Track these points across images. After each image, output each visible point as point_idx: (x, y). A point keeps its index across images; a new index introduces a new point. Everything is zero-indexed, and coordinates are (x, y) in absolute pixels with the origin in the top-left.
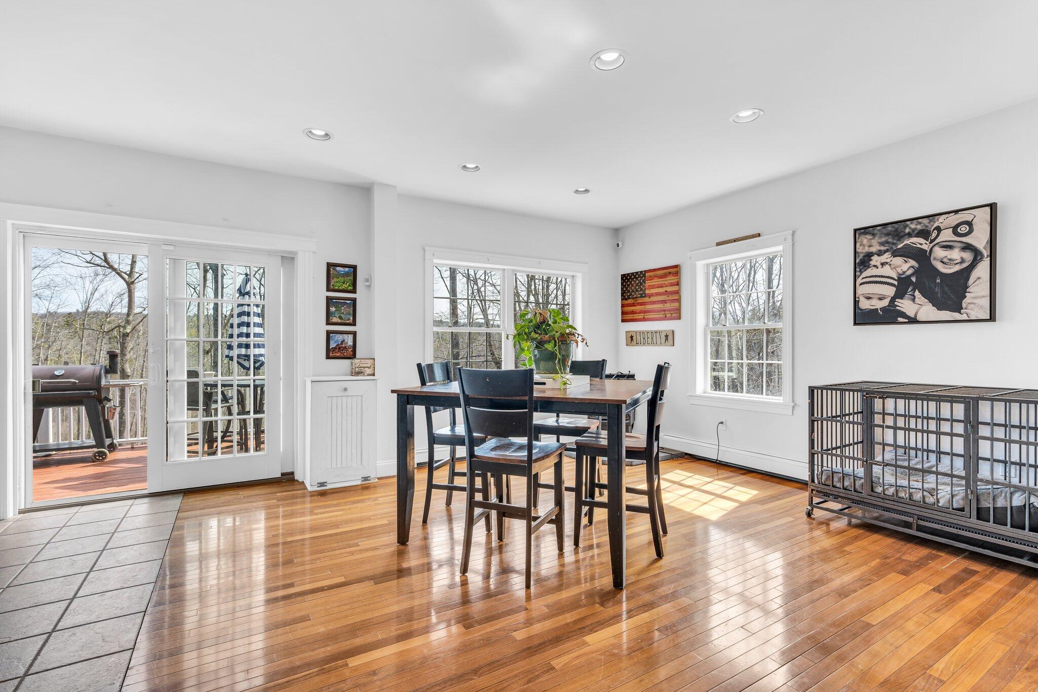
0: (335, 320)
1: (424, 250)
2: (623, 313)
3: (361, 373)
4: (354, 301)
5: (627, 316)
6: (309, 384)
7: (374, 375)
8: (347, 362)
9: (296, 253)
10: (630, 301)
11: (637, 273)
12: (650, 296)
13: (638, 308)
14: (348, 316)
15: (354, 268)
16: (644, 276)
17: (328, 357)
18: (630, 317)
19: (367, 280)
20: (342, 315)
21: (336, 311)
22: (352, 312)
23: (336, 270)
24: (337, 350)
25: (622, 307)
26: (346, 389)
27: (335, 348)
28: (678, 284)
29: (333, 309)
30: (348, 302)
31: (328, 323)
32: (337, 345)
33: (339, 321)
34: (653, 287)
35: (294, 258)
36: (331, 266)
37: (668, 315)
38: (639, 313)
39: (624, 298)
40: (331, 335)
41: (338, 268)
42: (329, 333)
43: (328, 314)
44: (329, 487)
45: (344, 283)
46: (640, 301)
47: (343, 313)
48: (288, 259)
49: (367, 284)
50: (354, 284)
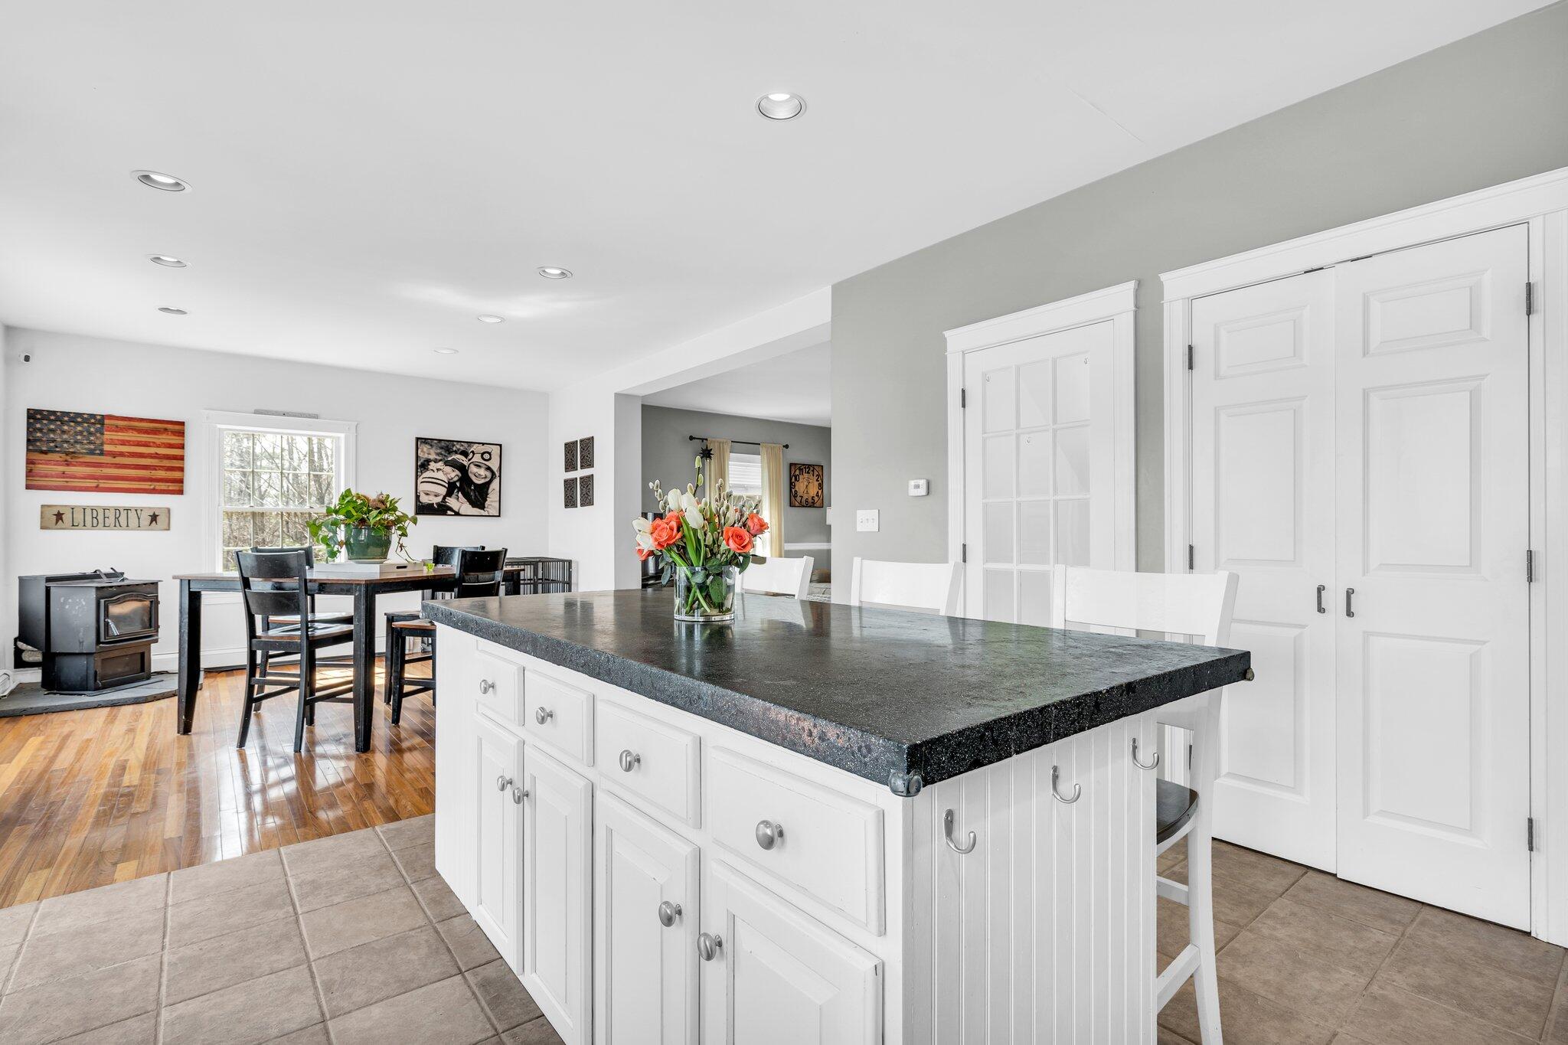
2: (30, 476)
5: (39, 481)
10: (54, 457)
12: (112, 455)
13: (79, 470)
25: (28, 464)
28: (178, 447)
34: (122, 443)
37: (161, 487)
46: (87, 459)
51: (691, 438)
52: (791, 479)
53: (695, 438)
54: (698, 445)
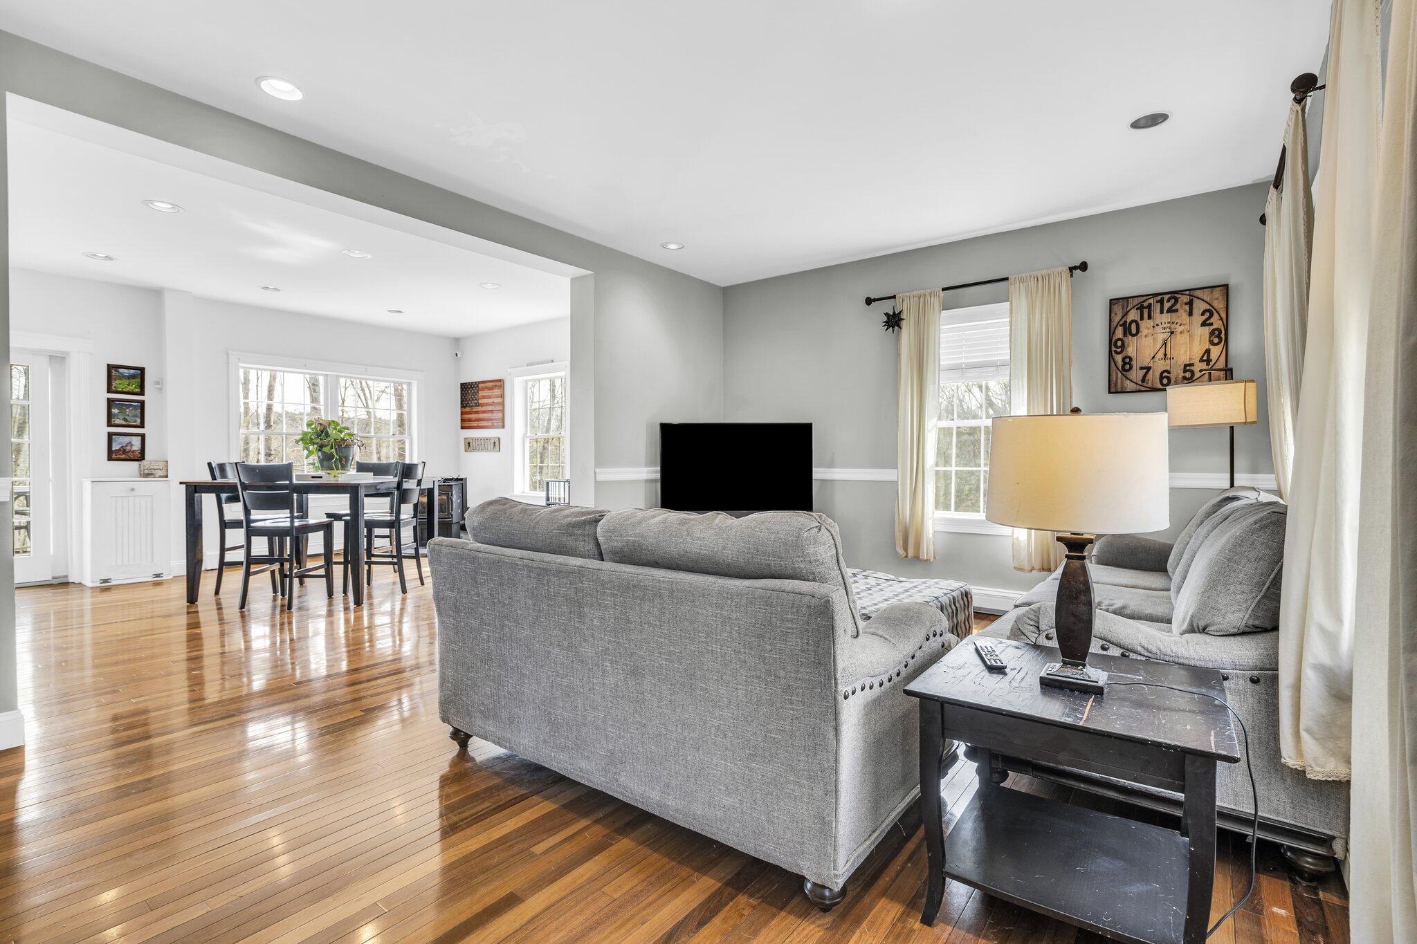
0: (117, 422)
1: (228, 354)
2: (462, 420)
3: (152, 474)
4: (142, 403)
5: (465, 424)
6: (87, 485)
7: (167, 477)
8: (134, 465)
9: (68, 353)
10: (467, 409)
11: (472, 383)
12: (482, 405)
13: (473, 416)
14: (134, 419)
15: (142, 370)
16: (478, 386)
17: (110, 459)
18: (467, 424)
19: (158, 383)
20: (127, 417)
21: (119, 413)
22: (139, 414)
23: (118, 372)
24: (121, 452)
25: (462, 414)
26: (133, 490)
27: (119, 450)
28: (502, 396)
29: (115, 411)
30: (134, 404)
31: (110, 424)
32: (122, 447)
33: (124, 423)
34: (484, 397)
35: (64, 358)
36: (113, 367)
37: (495, 424)
38: (475, 421)
39: (463, 406)
40: (114, 437)
41: (121, 370)
42: (110, 435)
43: (110, 416)
44: (113, 583)
45: (128, 385)
46: (475, 409)
47: (128, 415)
48: (58, 359)
49: (158, 386)
50: (142, 386)
51: (869, 301)
52: (1112, 333)
53: (875, 300)
54: (879, 312)
